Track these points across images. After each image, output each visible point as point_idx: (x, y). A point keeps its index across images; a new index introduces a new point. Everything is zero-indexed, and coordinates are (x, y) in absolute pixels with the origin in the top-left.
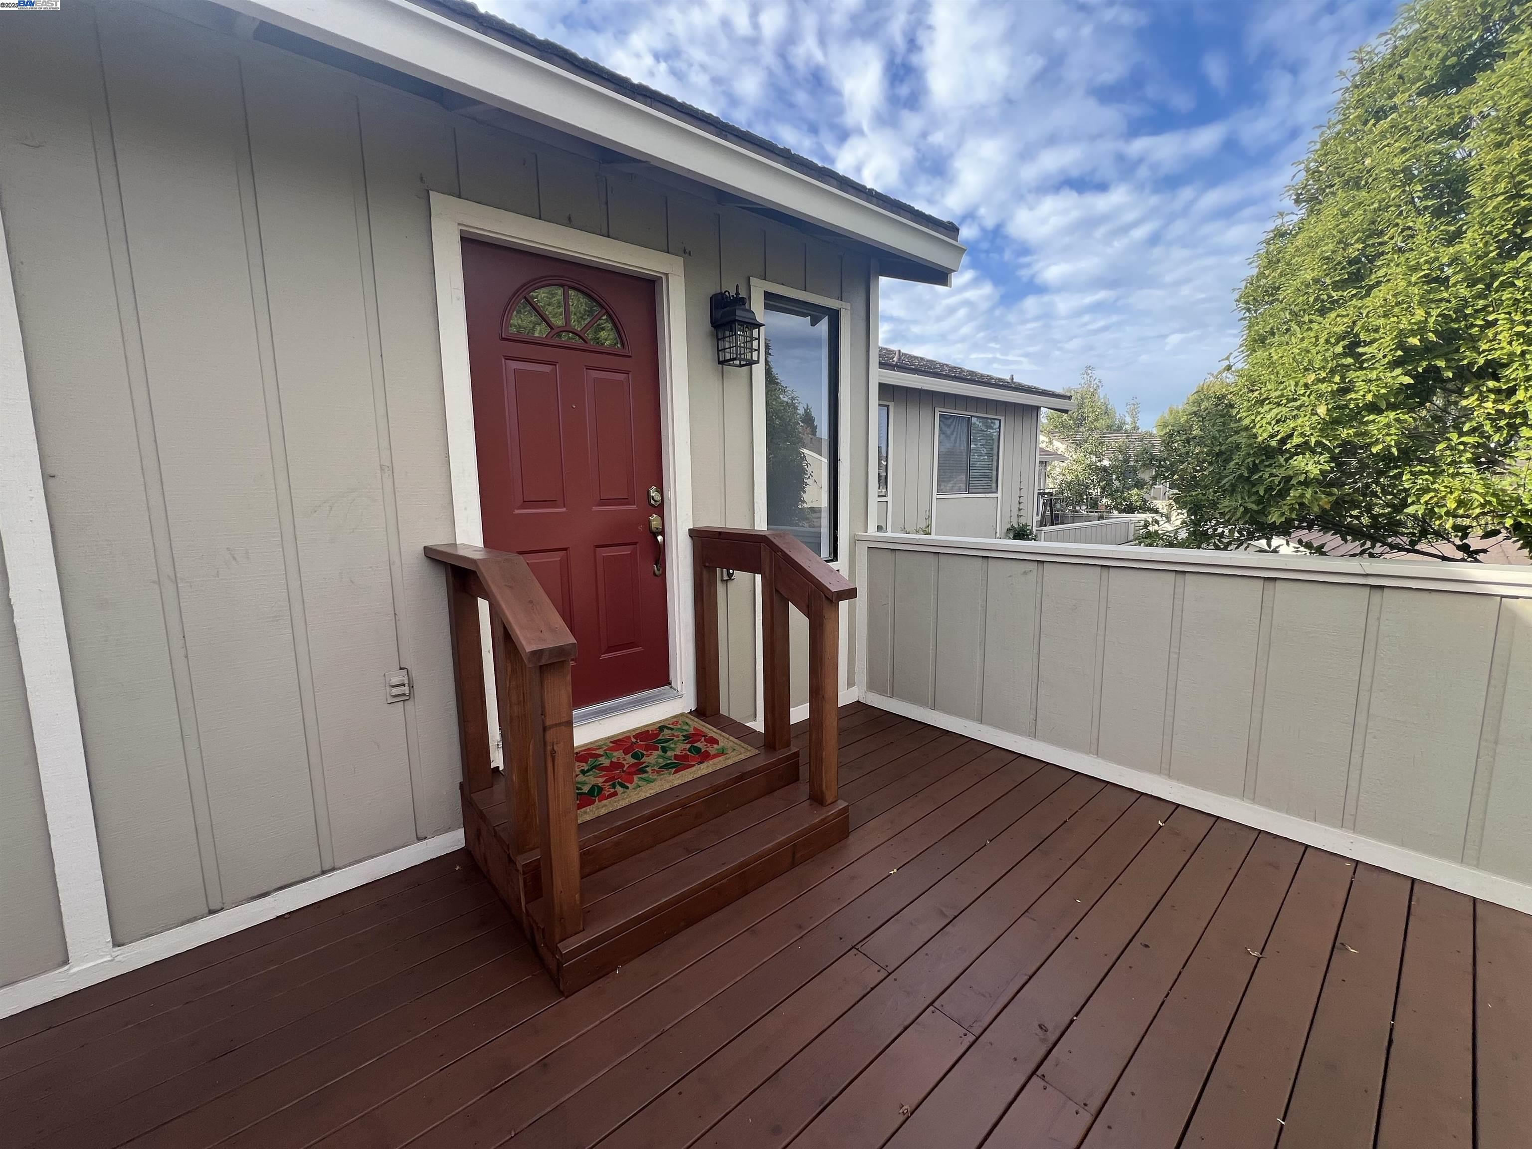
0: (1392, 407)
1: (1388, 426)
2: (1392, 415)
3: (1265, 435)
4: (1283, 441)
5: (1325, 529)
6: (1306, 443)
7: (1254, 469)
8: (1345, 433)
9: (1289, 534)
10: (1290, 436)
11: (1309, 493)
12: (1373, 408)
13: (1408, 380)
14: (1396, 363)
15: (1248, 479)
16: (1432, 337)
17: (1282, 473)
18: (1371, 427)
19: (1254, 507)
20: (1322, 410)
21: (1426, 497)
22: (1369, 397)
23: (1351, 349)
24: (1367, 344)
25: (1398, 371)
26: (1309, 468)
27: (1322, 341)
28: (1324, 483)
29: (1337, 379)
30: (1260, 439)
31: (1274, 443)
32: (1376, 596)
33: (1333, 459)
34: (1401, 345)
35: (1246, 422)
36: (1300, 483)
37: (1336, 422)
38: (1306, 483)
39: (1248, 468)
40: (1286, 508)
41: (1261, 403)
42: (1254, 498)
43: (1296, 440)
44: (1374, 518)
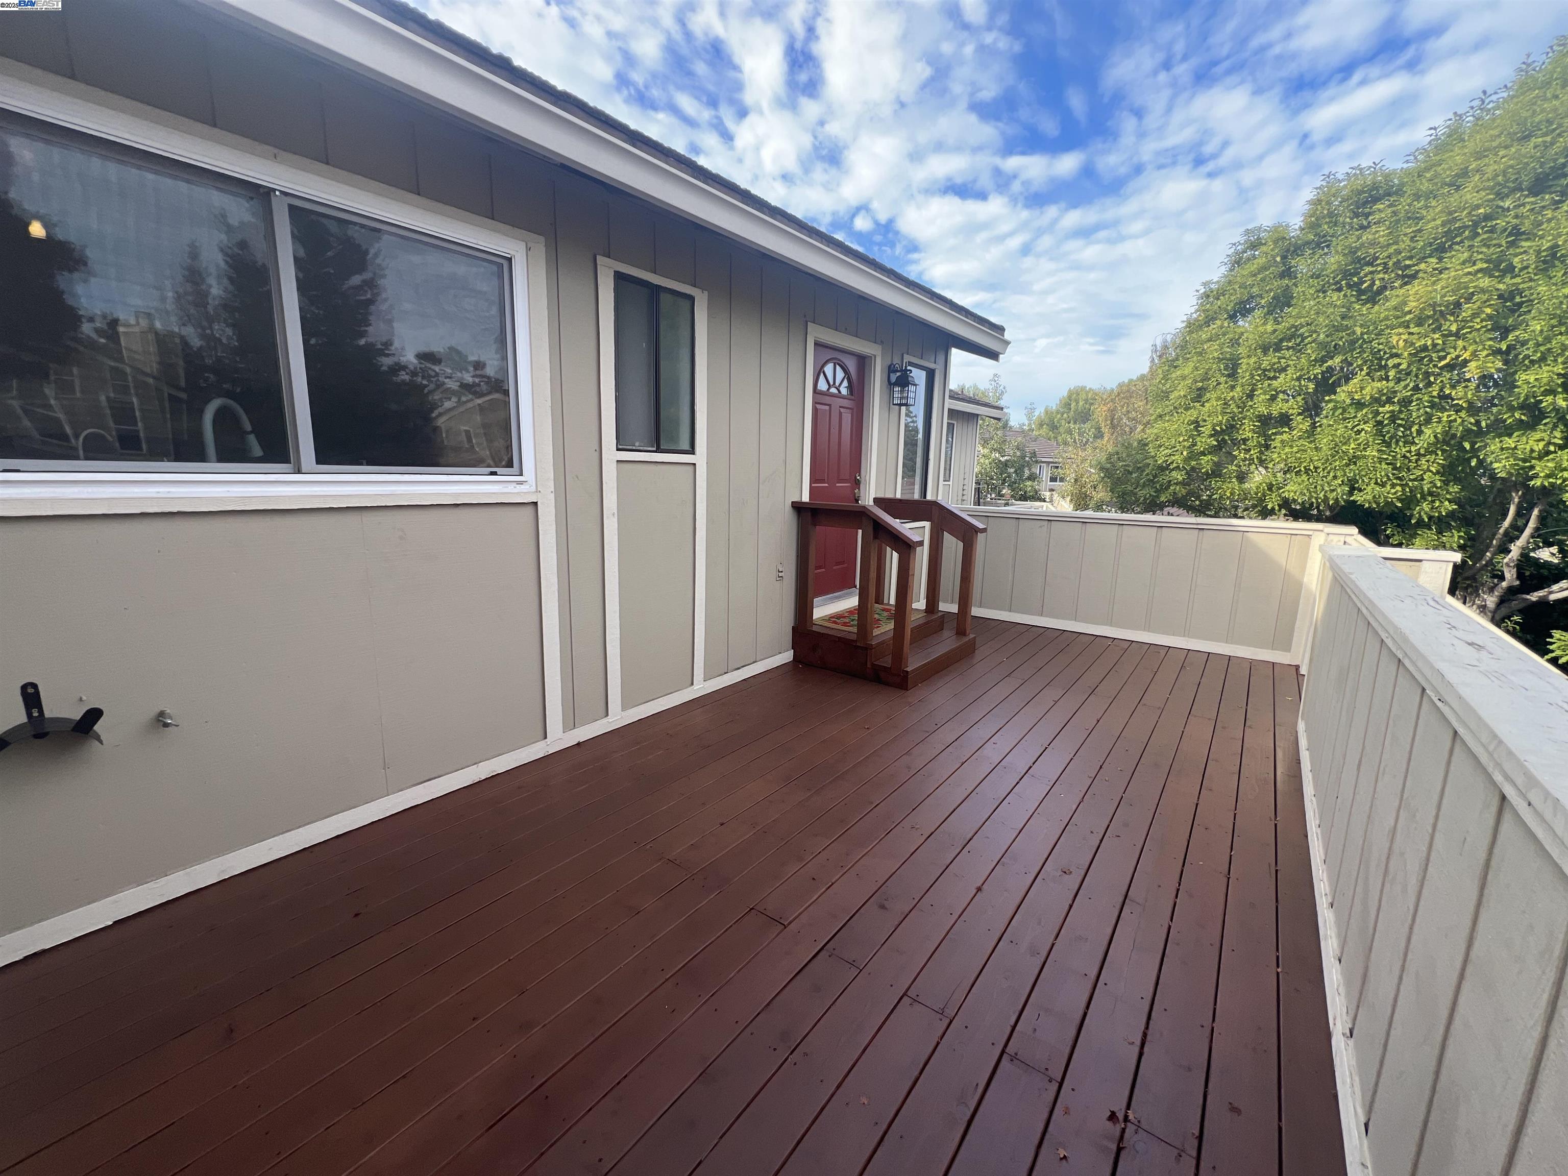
0: (1210, 453)
1: (1208, 461)
2: (1209, 457)
3: (1161, 461)
4: (1169, 465)
5: (1180, 507)
6: (1179, 466)
7: (1155, 476)
8: (1193, 463)
9: (1163, 510)
10: (1172, 463)
11: (1178, 488)
12: (1203, 454)
13: (1215, 443)
14: (1212, 436)
15: (1152, 481)
16: (1224, 427)
17: (1167, 479)
18: (1202, 461)
19: (1154, 494)
20: (1185, 453)
21: (1220, 491)
22: (1202, 449)
23: (1196, 428)
24: (1203, 426)
25: (1212, 439)
26: (1178, 477)
27: (1186, 422)
28: (1183, 484)
29: (1191, 440)
30: (1159, 462)
31: (1164, 465)
32: (1201, 532)
33: (1187, 473)
34: (1214, 429)
35: (1153, 454)
36: (1174, 483)
37: (1190, 458)
38: (1176, 484)
39: (1153, 476)
40: (1168, 495)
41: (1160, 446)
42: (1154, 490)
43: (1175, 465)
44: (1201, 501)
